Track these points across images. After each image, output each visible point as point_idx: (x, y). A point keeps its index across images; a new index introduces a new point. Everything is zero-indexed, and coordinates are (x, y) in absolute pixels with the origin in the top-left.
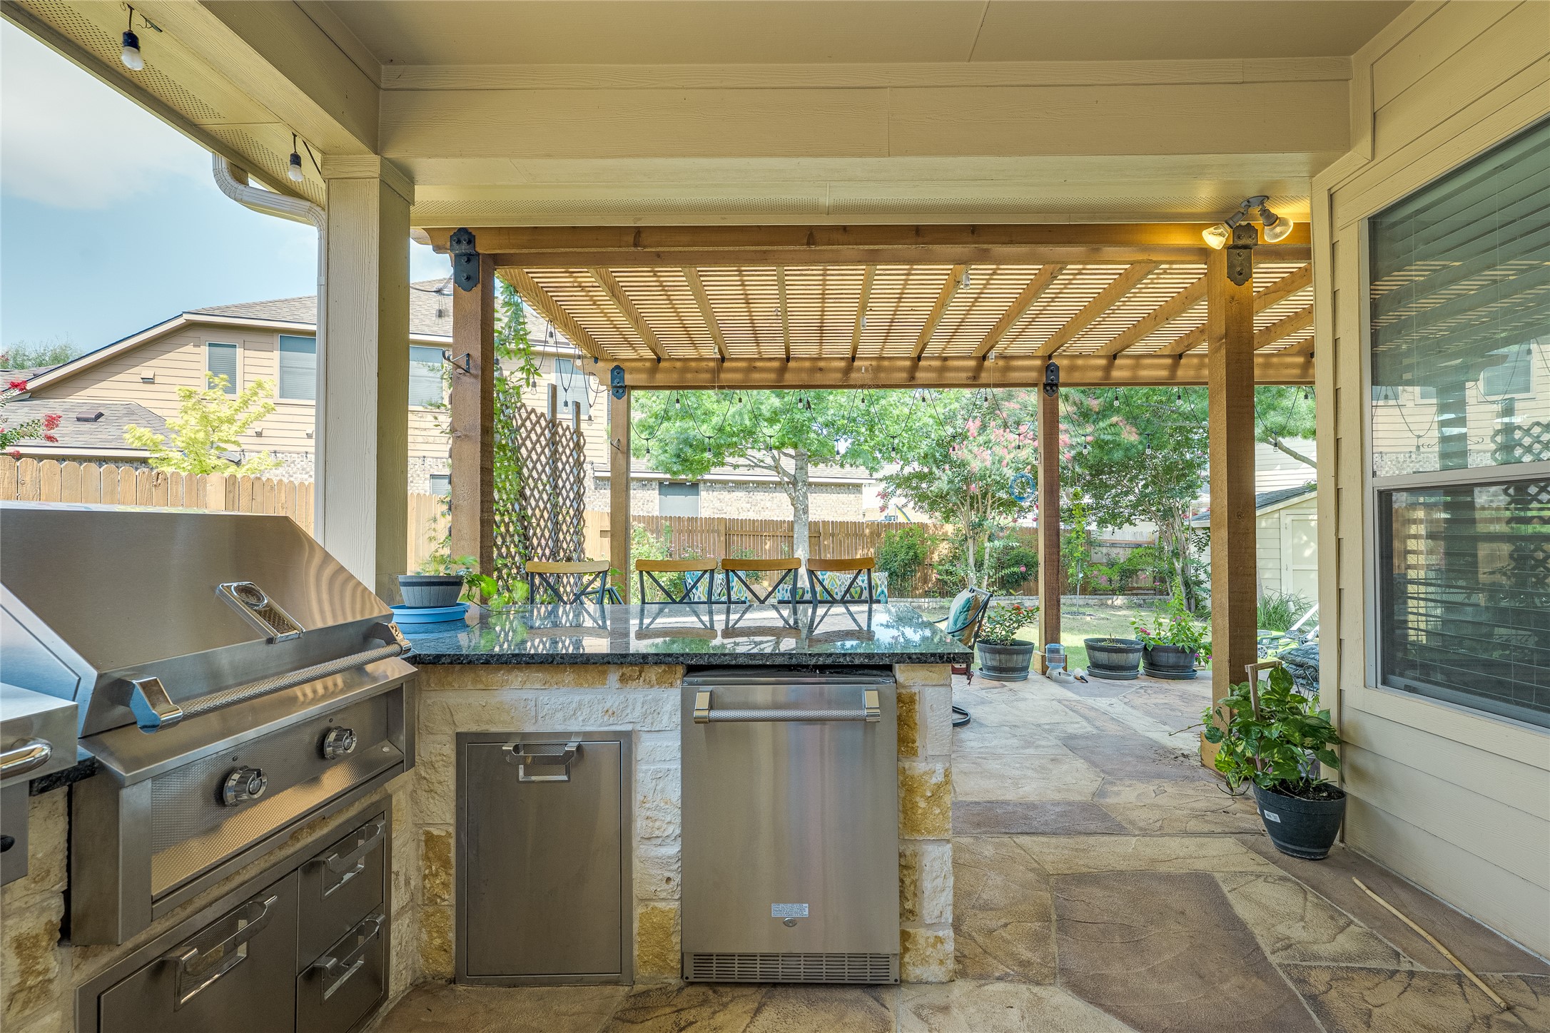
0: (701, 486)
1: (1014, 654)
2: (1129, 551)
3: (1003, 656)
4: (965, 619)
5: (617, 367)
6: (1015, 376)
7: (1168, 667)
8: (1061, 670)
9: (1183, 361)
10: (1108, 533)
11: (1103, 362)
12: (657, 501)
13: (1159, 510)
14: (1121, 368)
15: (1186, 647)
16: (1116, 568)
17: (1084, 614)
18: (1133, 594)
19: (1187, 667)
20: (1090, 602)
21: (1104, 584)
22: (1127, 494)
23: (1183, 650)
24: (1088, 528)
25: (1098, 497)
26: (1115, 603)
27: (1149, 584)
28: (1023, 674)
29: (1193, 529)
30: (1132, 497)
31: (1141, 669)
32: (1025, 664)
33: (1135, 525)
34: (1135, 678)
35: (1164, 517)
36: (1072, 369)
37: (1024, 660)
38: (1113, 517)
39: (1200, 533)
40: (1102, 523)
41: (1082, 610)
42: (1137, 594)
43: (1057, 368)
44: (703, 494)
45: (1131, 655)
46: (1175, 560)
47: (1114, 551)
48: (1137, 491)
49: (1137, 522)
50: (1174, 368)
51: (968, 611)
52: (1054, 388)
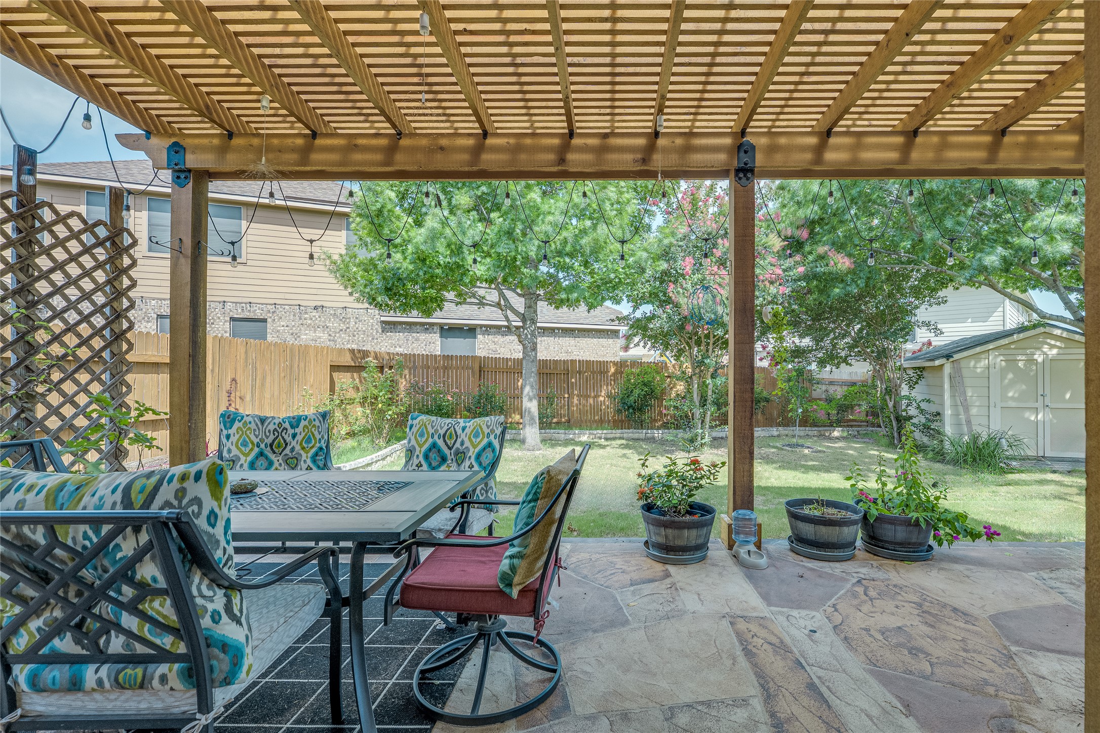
0: (478, 330)
1: (684, 528)
2: (845, 388)
3: (670, 531)
4: (531, 516)
5: (176, 144)
6: (698, 158)
7: (896, 543)
8: (752, 548)
9: (919, 140)
10: (828, 372)
11: (813, 140)
12: (439, 343)
13: (873, 352)
14: (838, 148)
15: (921, 520)
16: (833, 404)
17: (802, 446)
18: (848, 426)
19: (921, 544)
20: (810, 433)
21: (821, 416)
22: (844, 336)
23: (917, 523)
24: (809, 368)
25: (817, 340)
26: (833, 435)
27: (863, 417)
28: (699, 554)
29: (905, 369)
30: (848, 340)
31: (859, 543)
32: (700, 541)
33: (851, 365)
34: (851, 558)
35: (878, 358)
36: (772, 149)
37: (698, 537)
38: (831, 358)
39: (910, 372)
40: (822, 363)
41: (801, 441)
42: (852, 426)
43: (753, 147)
44: (480, 337)
45: (846, 530)
46: (887, 397)
47: (832, 389)
48: (853, 334)
49: (853, 362)
50: (907, 148)
51: (535, 500)
52: (749, 175)
